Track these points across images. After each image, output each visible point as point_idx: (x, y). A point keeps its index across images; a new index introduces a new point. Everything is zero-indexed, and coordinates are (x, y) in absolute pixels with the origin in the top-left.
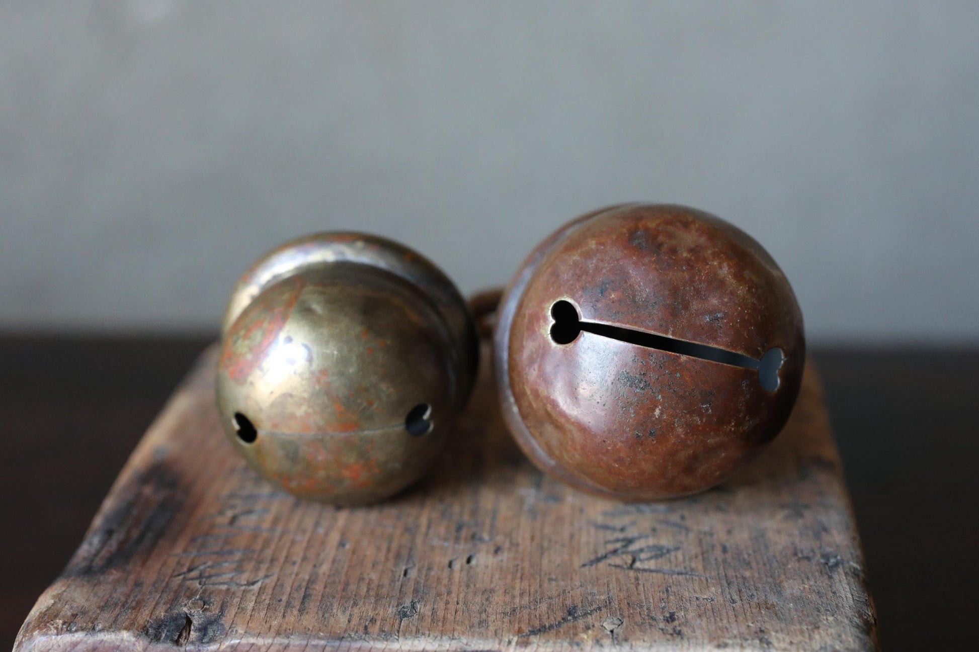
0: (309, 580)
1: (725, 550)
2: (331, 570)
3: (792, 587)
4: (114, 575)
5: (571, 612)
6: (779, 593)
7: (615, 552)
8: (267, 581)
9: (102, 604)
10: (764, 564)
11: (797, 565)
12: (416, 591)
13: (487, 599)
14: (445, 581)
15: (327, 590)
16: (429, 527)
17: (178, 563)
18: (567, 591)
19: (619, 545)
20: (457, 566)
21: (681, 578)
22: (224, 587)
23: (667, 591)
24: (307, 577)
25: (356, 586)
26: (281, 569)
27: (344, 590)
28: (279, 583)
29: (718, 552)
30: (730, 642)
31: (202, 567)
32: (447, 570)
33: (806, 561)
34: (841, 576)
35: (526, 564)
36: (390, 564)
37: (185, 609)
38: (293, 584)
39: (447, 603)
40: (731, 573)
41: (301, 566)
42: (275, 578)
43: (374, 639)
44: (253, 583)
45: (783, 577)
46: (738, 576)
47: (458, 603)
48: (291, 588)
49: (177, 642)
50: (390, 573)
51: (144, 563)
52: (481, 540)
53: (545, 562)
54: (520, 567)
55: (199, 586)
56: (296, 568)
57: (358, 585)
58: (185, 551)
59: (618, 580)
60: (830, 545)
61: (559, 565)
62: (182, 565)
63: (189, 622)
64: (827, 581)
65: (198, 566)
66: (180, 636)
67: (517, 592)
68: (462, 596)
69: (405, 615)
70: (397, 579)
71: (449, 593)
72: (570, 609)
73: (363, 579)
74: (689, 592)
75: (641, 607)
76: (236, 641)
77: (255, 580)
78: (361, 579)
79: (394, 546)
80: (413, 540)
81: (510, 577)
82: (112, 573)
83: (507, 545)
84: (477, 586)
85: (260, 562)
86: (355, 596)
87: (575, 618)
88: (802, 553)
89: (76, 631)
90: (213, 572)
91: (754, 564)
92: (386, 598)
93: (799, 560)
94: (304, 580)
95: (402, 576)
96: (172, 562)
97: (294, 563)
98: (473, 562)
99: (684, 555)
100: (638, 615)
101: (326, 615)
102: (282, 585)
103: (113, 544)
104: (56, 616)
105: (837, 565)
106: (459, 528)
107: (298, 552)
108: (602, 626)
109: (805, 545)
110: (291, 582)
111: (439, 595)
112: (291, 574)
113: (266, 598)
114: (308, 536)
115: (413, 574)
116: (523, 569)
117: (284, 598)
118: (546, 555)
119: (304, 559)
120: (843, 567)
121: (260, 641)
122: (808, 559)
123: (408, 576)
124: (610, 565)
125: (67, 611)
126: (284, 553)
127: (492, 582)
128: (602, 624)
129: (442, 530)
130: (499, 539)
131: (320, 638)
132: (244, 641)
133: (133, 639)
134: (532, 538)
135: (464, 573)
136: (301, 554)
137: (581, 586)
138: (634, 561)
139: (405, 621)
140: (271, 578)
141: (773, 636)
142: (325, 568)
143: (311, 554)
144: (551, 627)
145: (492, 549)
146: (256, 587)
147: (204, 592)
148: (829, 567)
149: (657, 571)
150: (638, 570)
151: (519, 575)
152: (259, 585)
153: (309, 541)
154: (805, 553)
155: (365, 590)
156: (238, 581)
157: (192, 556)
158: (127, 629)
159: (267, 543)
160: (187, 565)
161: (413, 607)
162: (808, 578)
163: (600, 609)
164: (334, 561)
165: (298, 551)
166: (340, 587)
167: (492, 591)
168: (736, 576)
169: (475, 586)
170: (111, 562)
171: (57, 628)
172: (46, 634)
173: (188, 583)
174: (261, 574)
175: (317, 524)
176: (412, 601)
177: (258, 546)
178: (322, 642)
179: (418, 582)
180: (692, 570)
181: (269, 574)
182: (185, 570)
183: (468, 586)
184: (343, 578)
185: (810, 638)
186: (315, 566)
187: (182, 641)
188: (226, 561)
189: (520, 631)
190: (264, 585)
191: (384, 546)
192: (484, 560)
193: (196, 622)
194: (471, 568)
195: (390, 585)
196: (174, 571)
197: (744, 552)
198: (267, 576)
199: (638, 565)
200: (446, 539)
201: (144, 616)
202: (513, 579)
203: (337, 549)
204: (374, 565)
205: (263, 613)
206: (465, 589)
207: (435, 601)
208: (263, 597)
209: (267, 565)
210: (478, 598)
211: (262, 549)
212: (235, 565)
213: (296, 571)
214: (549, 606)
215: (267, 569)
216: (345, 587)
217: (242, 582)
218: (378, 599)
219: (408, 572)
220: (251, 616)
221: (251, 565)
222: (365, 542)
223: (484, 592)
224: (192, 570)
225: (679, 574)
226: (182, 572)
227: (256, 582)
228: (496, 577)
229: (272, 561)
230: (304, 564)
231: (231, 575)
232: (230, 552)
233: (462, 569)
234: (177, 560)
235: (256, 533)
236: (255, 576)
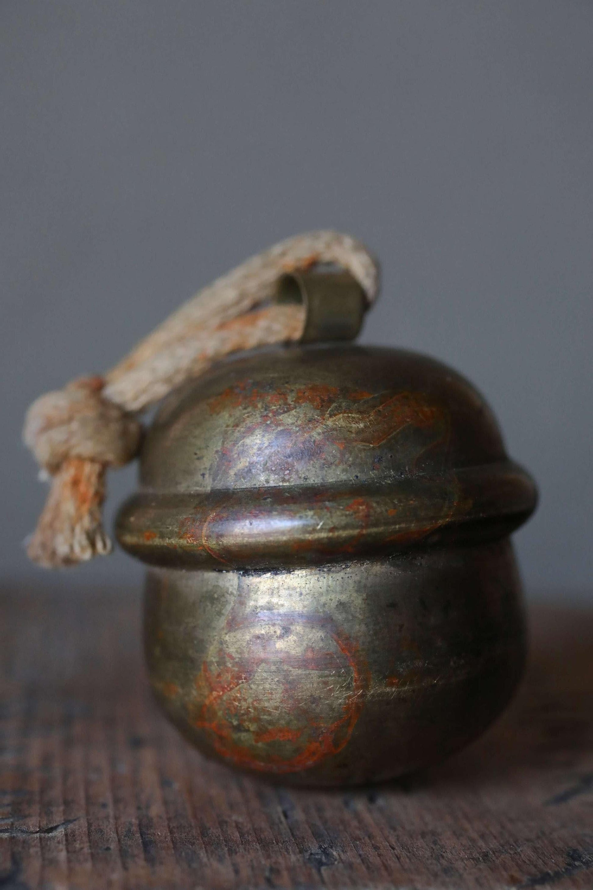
0: (140, 825)
2: (167, 812)
5: (575, 857)
7: (575, 791)
8: (71, 826)
12: (317, 835)
13: (435, 843)
14: (355, 823)
15: (176, 835)
18: (547, 833)
24: (135, 822)
26: (88, 813)
27: (203, 835)
28: (93, 828)
36: (256, 804)
38: (117, 829)
39: (376, 848)
41: (116, 809)
42: (83, 822)
44: (51, 830)
47: (393, 849)
48: (117, 833)
50: (263, 816)
56: (111, 811)
57: (222, 830)
67: (474, 835)
68: (393, 840)
69: (321, 864)
70: (277, 821)
71: (371, 837)
72: (569, 853)
73: (225, 822)
77: (50, 826)
84: (408, 828)
85: (46, 806)
86: (226, 841)
87: (587, 864)
92: (277, 844)
94: (131, 824)
95: (283, 819)
97: (104, 806)
98: (381, 802)
102: (101, 832)
107: (103, 794)
110: (112, 827)
111: (357, 839)
112: (107, 818)
113: (83, 847)
114: (107, 775)
115: (298, 816)
117: (114, 848)
119: (117, 801)
123: (293, 819)
126: (82, 794)
127: (426, 824)
135: (377, 815)
136: (109, 796)
137: (563, 827)
139: (325, 872)
140: (76, 822)
142: (156, 810)
143: (125, 795)
144: (559, 875)
146: (58, 835)
151: (460, 815)
152: (62, 830)
153: (112, 781)
155: (237, 834)
156: (24, 828)
159: (46, 785)
161: (327, 854)
164: (166, 803)
165: (103, 792)
166: (195, 832)
167: (435, 834)
169: (403, 828)
174: (58, 818)
175: (113, 763)
176: (320, 847)
177: (35, 786)
179: (314, 825)
181: (71, 818)
183: (394, 829)
184: (193, 822)
186: (139, 808)
189: (514, 881)
190: (69, 831)
194: (381, 808)
195: (272, 829)
198: (67, 822)
203: (162, 789)
204: (232, 806)
205: (88, 866)
206: (392, 832)
207: (356, 846)
208: (77, 846)
209: (62, 808)
210: (420, 842)
211: (43, 791)
212: (9, 809)
213: (111, 813)
214: (535, 850)
215: (65, 812)
216: (204, 832)
217: (32, 829)
218: (265, 845)
219: (289, 813)
220: (71, 870)
221: (36, 809)
222: (200, 781)
223: (423, 835)
227: (55, 828)
228: (429, 818)
229: (67, 803)
230: (121, 806)
231: (8, 822)
233: (370, 811)
235: (22, 773)
236: (49, 822)
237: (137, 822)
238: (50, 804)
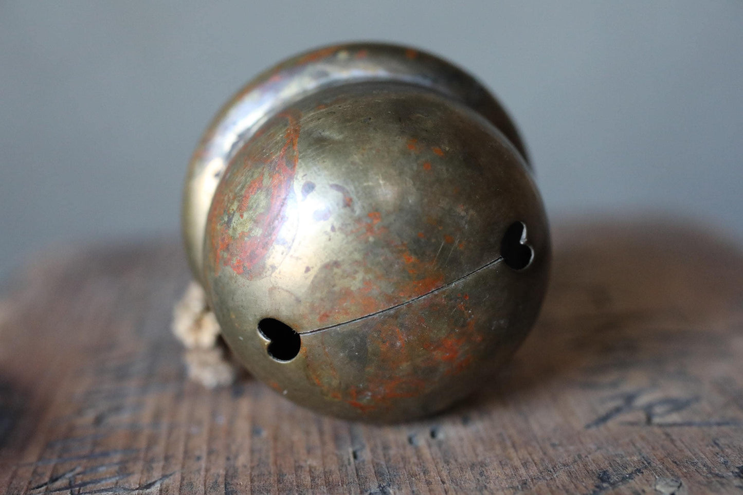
0: (226, 476)
2: (252, 461)
5: (604, 478)
7: (618, 410)
8: (167, 481)
12: (379, 474)
13: (481, 474)
14: (414, 459)
15: (256, 483)
17: (35, 472)
18: (583, 456)
19: (619, 402)
20: (421, 442)
21: (725, 429)
23: (717, 444)
25: (295, 475)
26: (183, 467)
27: (279, 481)
28: (185, 482)
31: (69, 475)
32: (409, 447)
35: (513, 432)
36: (330, 446)
38: (205, 481)
39: (428, 483)
41: (209, 460)
42: (178, 476)
44: (149, 486)
47: (443, 483)
48: (205, 485)
50: (335, 458)
53: (536, 427)
54: (505, 436)
56: (203, 464)
57: (296, 475)
58: (40, 458)
59: (643, 438)
61: (556, 429)
62: (41, 475)
65: (64, 475)
67: (517, 463)
68: (444, 474)
70: (346, 462)
71: (425, 472)
72: (600, 475)
73: (301, 467)
75: (695, 464)
77: (149, 482)
81: (497, 448)
84: (460, 460)
85: (149, 462)
86: (298, 486)
87: (613, 485)
90: (87, 479)
92: (342, 486)
94: (218, 475)
95: (352, 459)
96: (25, 473)
97: (199, 458)
98: (441, 437)
99: (711, 405)
100: (697, 474)
102: (191, 484)
107: (200, 446)
108: (656, 490)
110: (202, 479)
111: (413, 475)
112: (199, 471)
114: (206, 428)
115: (366, 455)
116: (510, 437)
119: (210, 452)
123: (360, 459)
124: (621, 423)
126: (181, 448)
127: (477, 455)
128: (653, 487)
135: (435, 449)
136: (205, 448)
137: (599, 448)
138: (648, 418)
140: (171, 477)
142: (243, 459)
143: (218, 446)
145: (458, 420)
146: (155, 490)
149: (690, 424)
150: (660, 426)
151: (509, 443)
152: (158, 485)
153: (209, 433)
155: (309, 479)
156: (127, 486)
157: (52, 464)
159: (152, 441)
160: (48, 474)
163: (639, 471)
164: (252, 451)
166: (273, 479)
169: (456, 461)
174: (157, 474)
175: (214, 414)
176: (380, 486)
177: (142, 443)
179: (378, 464)
180: (733, 419)
181: (168, 473)
182: (47, 480)
183: (447, 462)
184: (273, 469)
186: (228, 459)
188: (102, 465)
190: (164, 486)
191: (314, 430)
192: (453, 433)
194: (440, 442)
195: (341, 470)
196: (30, 483)
198: (164, 476)
199: (656, 420)
202: (504, 449)
203: (251, 438)
204: (309, 451)
206: (445, 466)
207: (411, 484)
209: (161, 464)
210: (468, 474)
211: (149, 447)
212: (116, 468)
213: (204, 466)
214: (570, 474)
215: (164, 468)
216: (280, 478)
217: (133, 487)
218: (331, 487)
219: (359, 454)
221: (139, 466)
222: (286, 427)
223: (473, 466)
224: (57, 479)
225: (719, 424)
226: (43, 482)
227: (153, 484)
228: (480, 449)
229: (167, 458)
230: (213, 458)
231: (114, 480)
232: (105, 454)
233: (430, 446)
234: (32, 469)
235: (134, 431)
236: (149, 478)
237: (224, 473)
238: (152, 460)
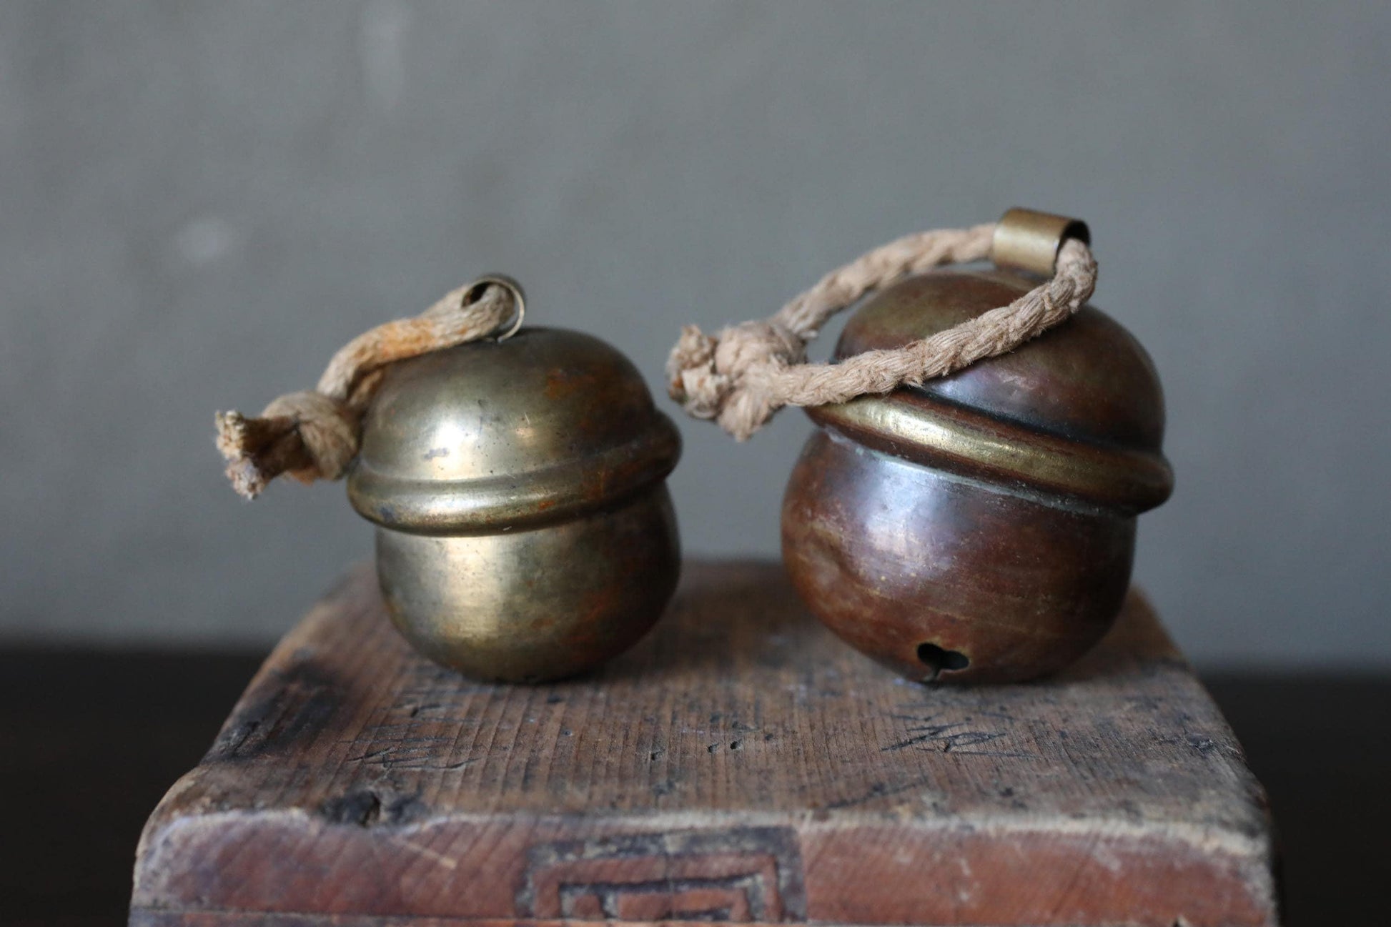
0: (528, 764)
1: (1063, 735)
2: (555, 754)
3: (1156, 766)
4: (269, 759)
5: (879, 788)
6: (1142, 770)
7: (922, 738)
8: (472, 763)
9: (259, 783)
10: (1117, 747)
11: (1159, 748)
12: (671, 772)
13: (766, 778)
14: (707, 763)
15: (555, 771)
16: (674, 718)
17: (352, 748)
18: (868, 771)
19: (926, 733)
20: (719, 751)
21: (1012, 759)
22: (419, 769)
23: (998, 770)
24: (525, 760)
25: (592, 767)
26: (489, 754)
27: (576, 771)
28: (489, 765)
29: (1056, 737)
30: (1088, 812)
31: (383, 753)
32: (707, 754)
33: (1170, 744)
34: (1217, 757)
35: (810, 748)
36: (632, 748)
37: (371, 788)
38: (508, 766)
39: (714, 782)
40: (1075, 754)
41: (514, 751)
42: (483, 761)
43: (626, 815)
44: (456, 766)
45: (1144, 757)
46: (1086, 756)
47: (728, 782)
48: (507, 769)
49: (363, 824)
50: (633, 758)
51: (306, 749)
52: (746, 728)
53: (833, 746)
54: (801, 751)
55: (385, 769)
56: (508, 753)
58: (357, 738)
59: (931, 761)
60: (1196, 730)
61: (852, 749)
62: (358, 751)
63: (376, 803)
64: (1200, 761)
65: (378, 752)
66: (367, 817)
67: (803, 772)
68: (732, 776)
69: (661, 792)
70: (644, 761)
71: (715, 773)
72: (875, 785)
73: (599, 762)
74: (1026, 771)
75: (967, 783)
76: (441, 820)
77: (456, 763)
78: (596, 762)
79: (633, 733)
80: (657, 728)
81: (790, 760)
82: (266, 758)
83: (780, 732)
84: (750, 767)
85: (458, 749)
86: (592, 776)
87: (884, 793)
88: (1164, 738)
89: (231, 808)
90: (400, 756)
91: (1104, 747)
92: (634, 778)
93: (1160, 743)
94: (521, 762)
95: (649, 759)
96: (343, 748)
97: (505, 749)
98: (740, 748)
99: (1012, 739)
100: (965, 790)
101: (559, 793)
102: (494, 767)
103: (261, 734)
104: (201, 794)
105: (1210, 747)
106: (714, 718)
108: (921, 800)
109: (1167, 731)
110: (505, 765)
111: (702, 775)
112: (503, 758)
113: (476, 778)
114: (517, 725)
115: (664, 758)
116: (806, 752)
117: (500, 778)
118: (833, 740)
119: (517, 745)
120: (1218, 750)
121: (475, 819)
122: (1172, 742)
123: (657, 760)
124: (917, 749)
125: (214, 789)
126: (490, 739)
127: (768, 764)
128: (919, 798)
129: (693, 720)
130: (769, 728)
131: (553, 814)
132: (454, 819)
133: (305, 818)
134: (812, 727)
135: (731, 758)
136: (512, 741)
137: (885, 766)
138: (948, 747)
139: (662, 798)
140: (477, 761)
141: (1142, 807)
143: (525, 740)
144: (854, 802)
145: (762, 736)
146: (461, 769)
147: (393, 773)
148: (1200, 748)
149: (981, 754)
150: (956, 753)
151: (802, 757)
152: (464, 767)
153: (519, 730)
154: (1167, 737)
155: (604, 771)
156: (435, 765)
157: (369, 743)
158: (299, 805)
159: (464, 732)
160: (365, 750)
161: (670, 785)
162: (1176, 759)
163: (914, 785)
164: (556, 747)
165: (509, 739)
166: (571, 769)
167: (771, 772)
168: (1084, 757)
169: (747, 767)
170: (260, 749)
171: (204, 806)
172: (189, 814)
173: (368, 766)
174: (464, 758)
175: (526, 715)
176: (668, 781)
177: (455, 732)
178: (556, 820)
179: (671, 764)
180: (1025, 752)
181: (474, 757)
182: (363, 754)
183: (738, 768)
184: (573, 761)
185: (1190, 808)
186: (533, 751)
187: (370, 822)
188: (414, 747)
189: (814, 806)
190: (470, 767)
191: (621, 735)
192: (751, 745)
193: (386, 801)
194: (738, 752)
195: (635, 766)
196: (347, 755)
197: (1089, 737)
198: (470, 760)
199: (954, 749)
200: (699, 729)
201: (318, 793)
202: (796, 760)
203: (558, 736)
204: (611, 750)
205: (474, 792)
206: (735, 770)
207: (698, 780)
208: (472, 777)
209: (470, 750)
210: (755, 779)
211: (460, 736)
212: (428, 750)
213: (509, 755)
214: (848, 784)
215: (471, 753)
216: (578, 768)
217: (441, 765)
218: (623, 778)
219: (657, 756)
220: (460, 794)
221: (449, 750)
222: (594, 731)
223: (760, 772)
224: (372, 755)
225: (1009, 755)
226: (359, 756)
227: (460, 765)
228: (773, 759)
229: (475, 746)
230: (519, 749)
231: (424, 760)
232: (418, 740)
233: (726, 754)
234: (349, 745)
235: (448, 723)
236: (456, 760)
238: (462, 747)
